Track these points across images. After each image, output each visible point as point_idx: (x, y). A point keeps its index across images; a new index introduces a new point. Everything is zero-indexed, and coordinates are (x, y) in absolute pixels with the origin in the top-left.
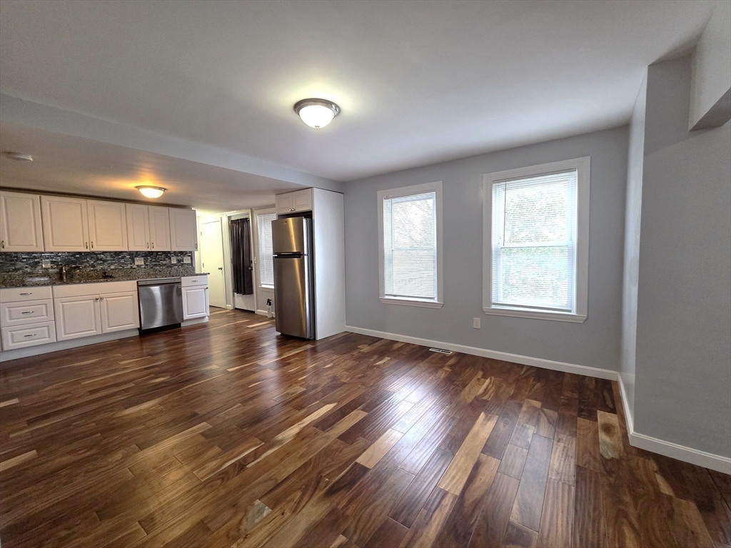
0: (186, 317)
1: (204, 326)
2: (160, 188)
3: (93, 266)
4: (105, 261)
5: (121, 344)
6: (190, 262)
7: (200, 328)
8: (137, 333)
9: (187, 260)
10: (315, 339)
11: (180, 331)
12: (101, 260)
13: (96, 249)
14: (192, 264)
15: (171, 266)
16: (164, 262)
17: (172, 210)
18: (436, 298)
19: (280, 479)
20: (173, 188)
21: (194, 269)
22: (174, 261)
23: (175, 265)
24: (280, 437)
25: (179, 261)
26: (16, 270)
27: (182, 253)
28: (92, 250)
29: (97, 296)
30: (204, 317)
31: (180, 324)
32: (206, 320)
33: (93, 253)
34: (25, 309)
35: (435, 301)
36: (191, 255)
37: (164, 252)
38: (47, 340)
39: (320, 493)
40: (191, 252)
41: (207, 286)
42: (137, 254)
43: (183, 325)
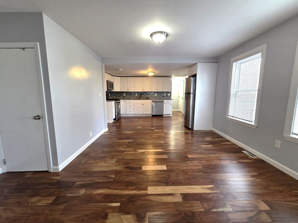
0: (164, 113)
1: (170, 117)
2: (153, 72)
3: (145, 96)
4: (148, 94)
5: (147, 118)
6: (170, 95)
7: (169, 118)
8: (151, 116)
9: (169, 95)
10: (193, 129)
11: (163, 117)
12: (147, 94)
13: (145, 91)
14: (170, 96)
15: (164, 96)
16: (162, 95)
17: (164, 78)
18: (254, 122)
19: (125, 158)
20: (156, 72)
21: (171, 98)
22: (165, 95)
23: (165, 96)
24: (138, 150)
25: (167, 95)
26: (131, 96)
27: (168, 92)
28: (144, 91)
29: (143, 104)
30: (170, 114)
31: (163, 115)
32: (171, 115)
33: (145, 92)
34: (130, 105)
35: (253, 124)
36: (170, 93)
37: (162, 92)
38: (133, 113)
39: (125, 166)
40: (170, 92)
41: (172, 104)
42: (155, 92)
43: (163, 116)
